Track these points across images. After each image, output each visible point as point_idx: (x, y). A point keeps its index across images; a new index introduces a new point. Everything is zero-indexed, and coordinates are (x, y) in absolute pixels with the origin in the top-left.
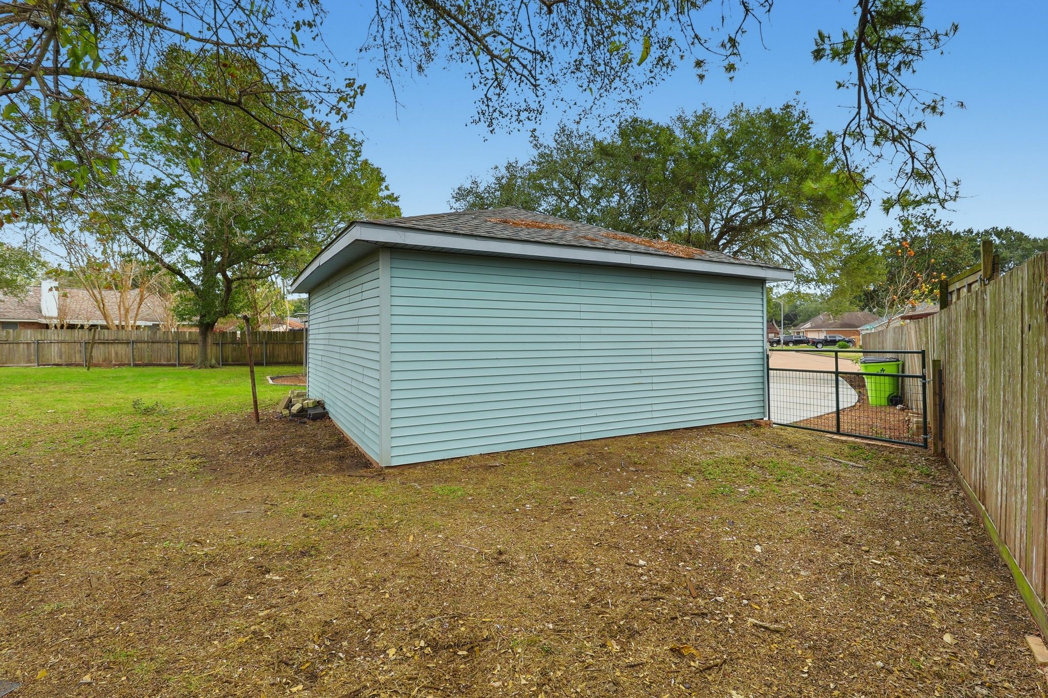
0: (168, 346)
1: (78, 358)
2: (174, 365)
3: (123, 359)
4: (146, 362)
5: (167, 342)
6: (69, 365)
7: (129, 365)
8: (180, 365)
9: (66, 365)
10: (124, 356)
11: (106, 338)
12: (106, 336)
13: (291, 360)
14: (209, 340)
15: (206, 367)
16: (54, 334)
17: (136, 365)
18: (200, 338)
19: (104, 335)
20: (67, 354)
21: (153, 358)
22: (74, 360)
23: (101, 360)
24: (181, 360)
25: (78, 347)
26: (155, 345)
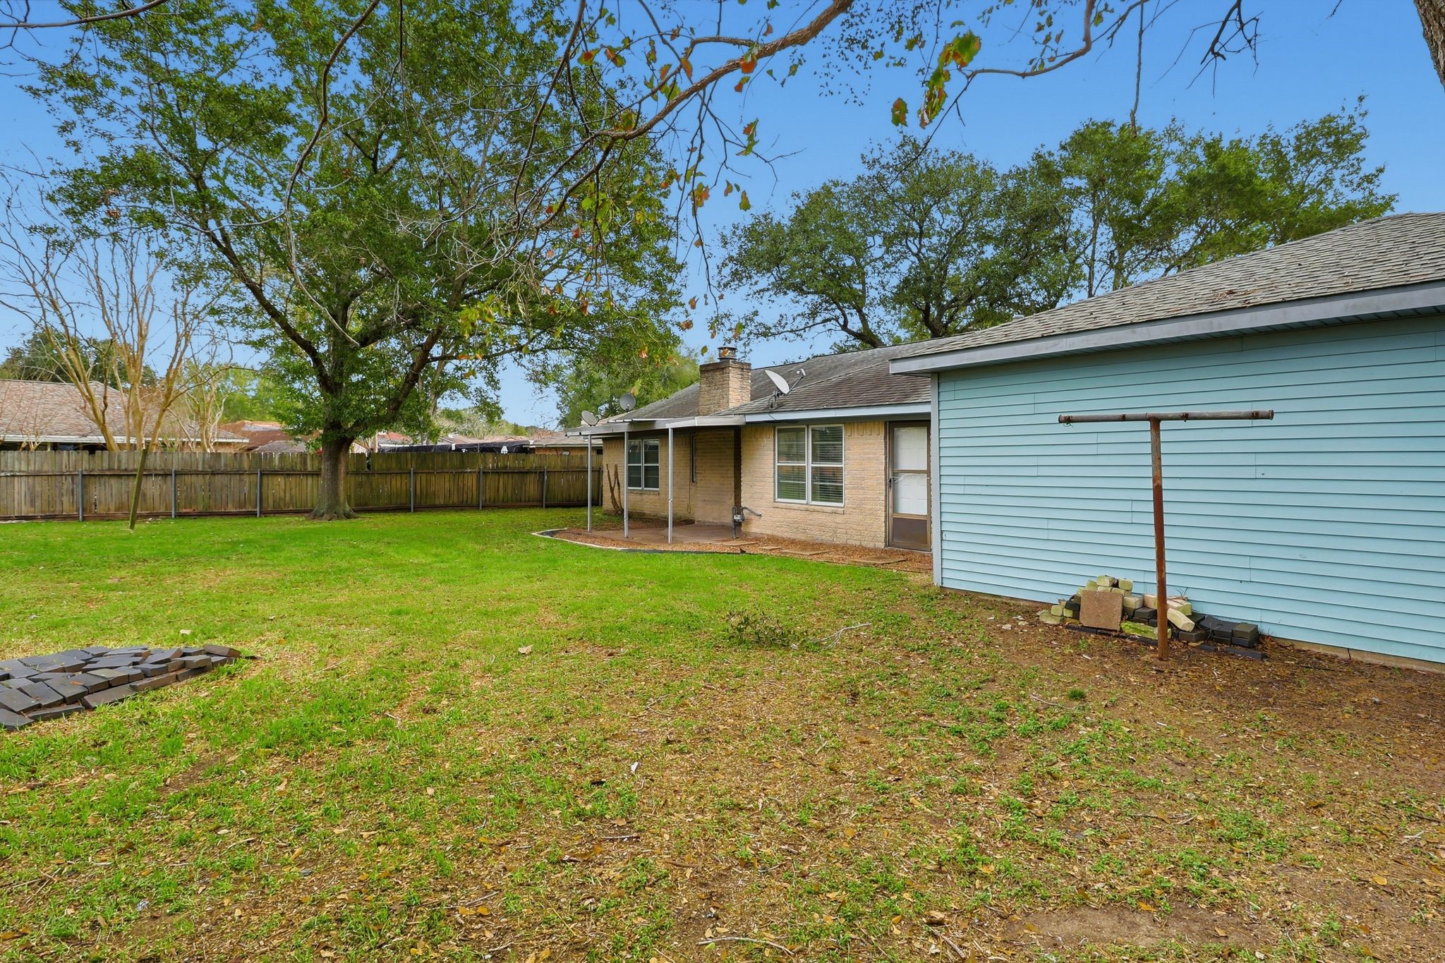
0: (240, 480)
1: (67, 507)
2: (253, 514)
3: (157, 504)
4: (200, 508)
5: (240, 473)
6: (47, 518)
7: (168, 515)
8: (265, 513)
9: (43, 518)
10: (157, 498)
11: (123, 467)
12: (124, 461)
13: (456, 500)
14: (342, 469)
15: (338, 518)
16: (20, 461)
17: (180, 516)
18: (325, 466)
19: (120, 462)
20: (45, 497)
21: (212, 503)
22: (58, 508)
23: (112, 508)
24: (265, 505)
25: (67, 484)
26: (218, 479)
